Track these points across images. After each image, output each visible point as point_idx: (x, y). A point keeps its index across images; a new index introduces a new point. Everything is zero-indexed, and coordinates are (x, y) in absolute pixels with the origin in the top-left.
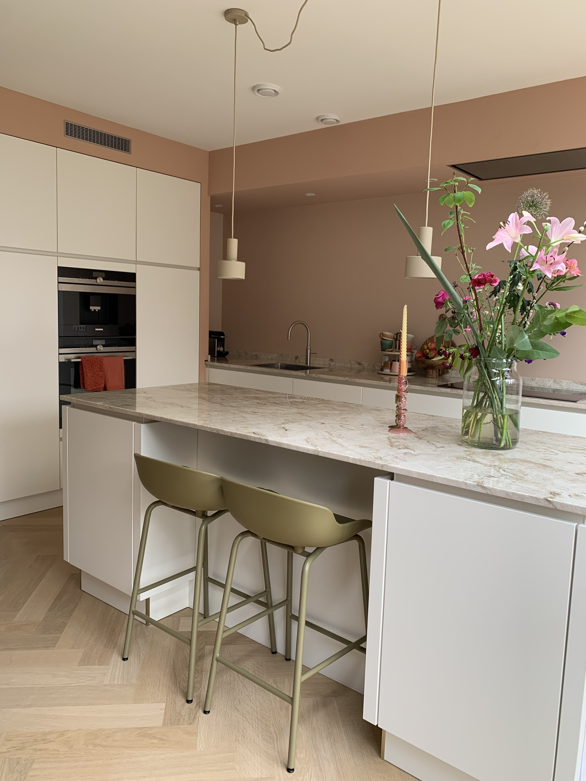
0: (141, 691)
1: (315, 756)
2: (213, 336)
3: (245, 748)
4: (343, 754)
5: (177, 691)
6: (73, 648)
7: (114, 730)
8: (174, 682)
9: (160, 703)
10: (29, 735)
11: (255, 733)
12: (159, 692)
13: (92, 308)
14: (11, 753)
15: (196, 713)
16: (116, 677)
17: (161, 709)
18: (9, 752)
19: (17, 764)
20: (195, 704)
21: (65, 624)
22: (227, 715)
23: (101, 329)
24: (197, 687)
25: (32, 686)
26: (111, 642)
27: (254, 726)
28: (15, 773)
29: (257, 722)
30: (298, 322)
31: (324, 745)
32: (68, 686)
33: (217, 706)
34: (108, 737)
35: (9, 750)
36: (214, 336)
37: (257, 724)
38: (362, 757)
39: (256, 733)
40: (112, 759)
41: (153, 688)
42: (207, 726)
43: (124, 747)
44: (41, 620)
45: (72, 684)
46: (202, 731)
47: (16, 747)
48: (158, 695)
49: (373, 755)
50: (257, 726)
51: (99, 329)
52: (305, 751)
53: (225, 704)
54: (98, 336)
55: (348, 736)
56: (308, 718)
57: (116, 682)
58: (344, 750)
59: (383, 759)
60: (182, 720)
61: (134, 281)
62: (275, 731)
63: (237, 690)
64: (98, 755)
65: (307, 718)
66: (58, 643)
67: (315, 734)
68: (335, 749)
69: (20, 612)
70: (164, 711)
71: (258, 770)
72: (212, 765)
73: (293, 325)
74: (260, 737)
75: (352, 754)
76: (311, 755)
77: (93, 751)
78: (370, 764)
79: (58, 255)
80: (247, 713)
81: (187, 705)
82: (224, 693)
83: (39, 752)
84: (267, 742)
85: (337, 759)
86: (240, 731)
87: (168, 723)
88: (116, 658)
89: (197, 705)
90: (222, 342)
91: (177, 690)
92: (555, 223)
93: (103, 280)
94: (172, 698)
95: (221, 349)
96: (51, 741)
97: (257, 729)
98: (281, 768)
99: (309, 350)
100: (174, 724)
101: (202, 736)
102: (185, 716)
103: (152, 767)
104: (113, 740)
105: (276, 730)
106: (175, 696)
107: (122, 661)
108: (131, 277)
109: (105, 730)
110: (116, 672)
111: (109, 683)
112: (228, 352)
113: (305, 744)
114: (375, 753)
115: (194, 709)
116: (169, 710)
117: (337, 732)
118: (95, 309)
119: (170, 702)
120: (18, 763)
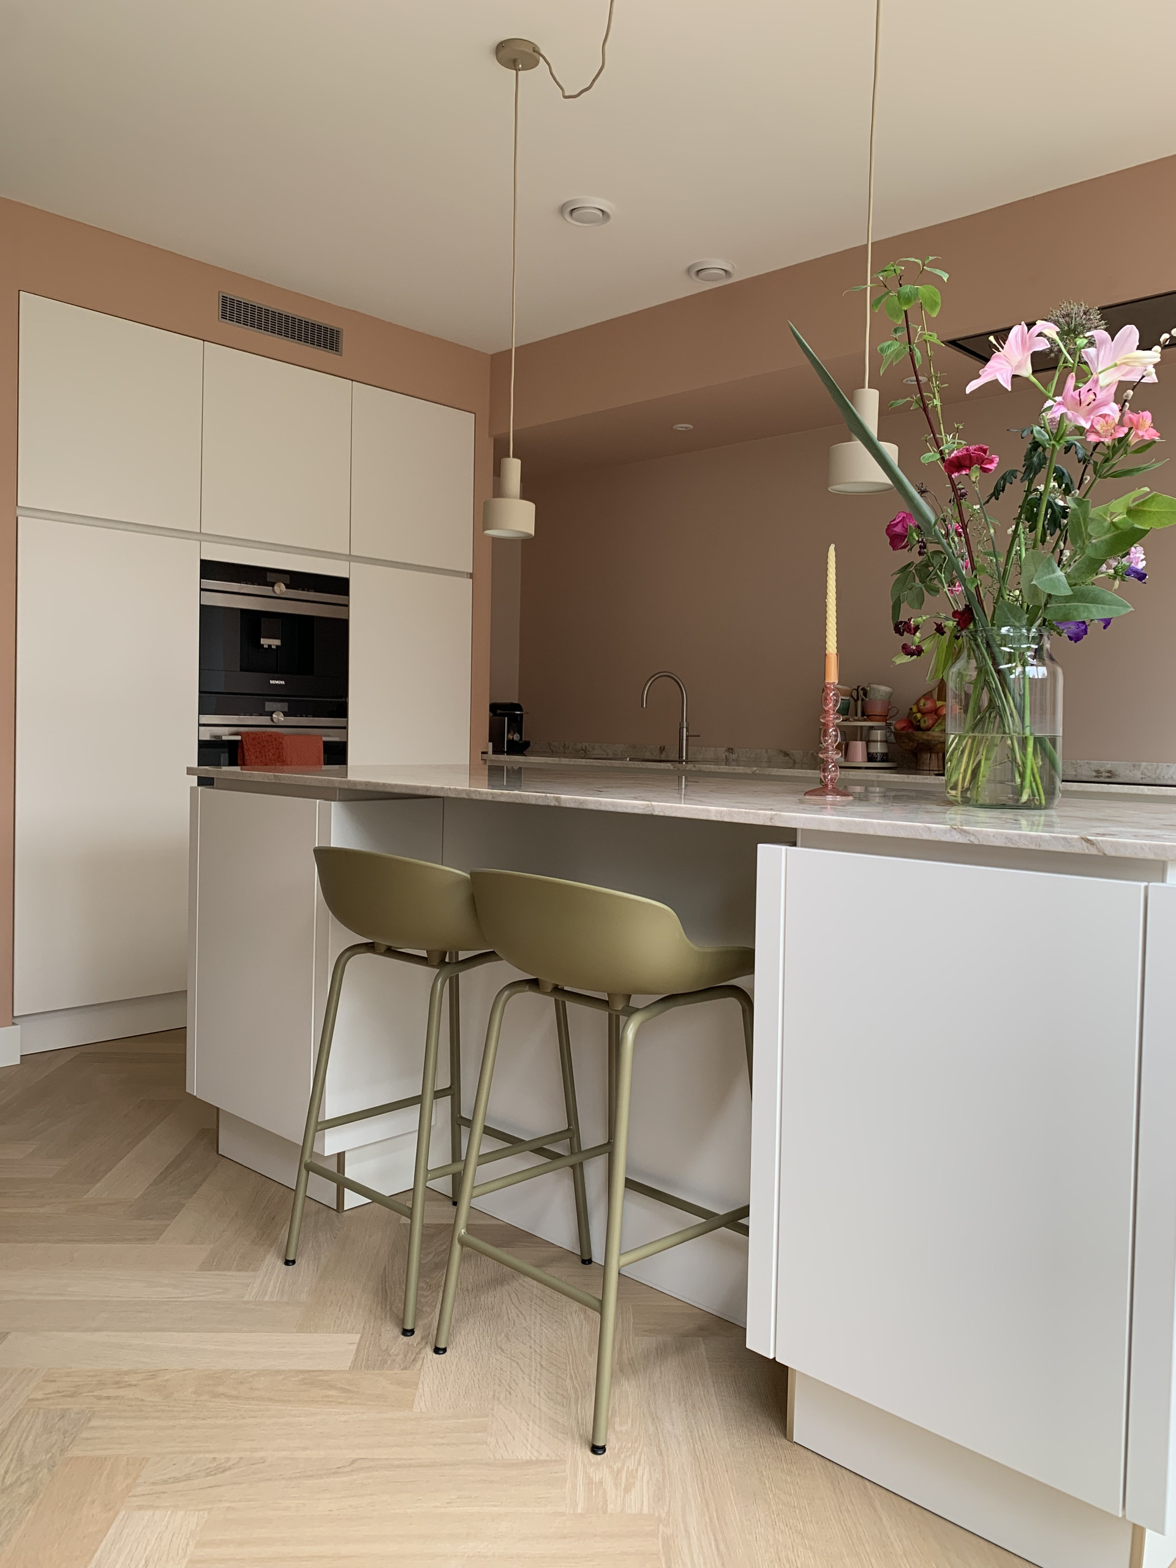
0: (314, 1313)
1: (651, 1429)
2: (500, 712)
3: (511, 1412)
4: (710, 1429)
5: (386, 1317)
6: (191, 1242)
7: (255, 1373)
8: (381, 1302)
9: (349, 1333)
10: (92, 1374)
11: (533, 1388)
12: (350, 1316)
13: (265, 642)
14: (51, 1401)
15: (419, 1353)
16: (270, 1290)
17: (350, 1344)
18: (48, 1399)
19: (60, 1420)
20: (419, 1338)
21: (182, 1206)
22: (481, 1358)
23: (281, 682)
24: (426, 1311)
25: (107, 1299)
26: (265, 1237)
27: (533, 1378)
28: (53, 1433)
29: (539, 1370)
30: (662, 674)
31: (671, 1413)
32: (176, 1301)
33: (461, 1342)
34: (242, 1383)
35: (49, 1396)
36: (503, 712)
37: (540, 1373)
38: (749, 1435)
39: (535, 1387)
40: (245, 1418)
41: (340, 1310)
42: (439, 1374)
43: (270, 1399)
44: (136, 1197)
45: (182, 1298)
46: (428, 1380)
47: (63, 1392)
48: (348, 1322)
49: (772, 1433)
50: (538, 1377)
51: (277, 682)
52: (632, 1421)
53: (478, 1339)
54: (276, 695)
55: (722, 1400)
56: (644, 1370)
57: (267, 1298)
58: (711, 1423)
59: (791, 1440)
60: (389, 1362)
61: (347, 593)
62: (574, 1386)
63: (506, 1318)
64: (220, 1410)
65: (642, 1369)
66: (165, 1233)
67: (655, 1394)
68: (693, 1421)
69: (98, 1185)
70: (356, 1347)
71: (532, 1447)
72: (442, 1435)
73: (653, 679)
74: (542, 1395)
75: (727, 1430)
76: (644, 1427)
77: (210, 1404)
78: (762, 1447)
79: (201, 536)
80: (521, 1356)
81: (402, 1339)
82: (478, 1323)
83: (104, 1402)
84: (555, 1403)
85: (696, 1436)
86: (502, 1383)
87: (361, 1365)
88: (273, 1262)
89: (422, 1338)
90: (517, 724)
91: (386, 1315)
92: (1103, 342)
93: (286, 588)
94: (373, 1327)
95: (516, 737)
96: (130, 1385)
97: (537, 1382)
98: (579, 1446)
99: (685, 729)
100: (374, 1368)
101: (426, 1389)
102: (397, 1355)
103: (322, 1433)
104: (251, 1389)
105: (577, 1386)
106: (380, 1324)
107: (284, 1265)
108: (340, 586)
109: (236, 1372)
110: (270, 1282)
111: (253, 1300)
112: (530, 742)
113: (632, 1411)
114: (774, 1430)
115: (415, 1346)
116: (365, 1345)
117: (700, 1393)
118: (270, 643)
119: (371, 1333)
120: (63, 1417)
